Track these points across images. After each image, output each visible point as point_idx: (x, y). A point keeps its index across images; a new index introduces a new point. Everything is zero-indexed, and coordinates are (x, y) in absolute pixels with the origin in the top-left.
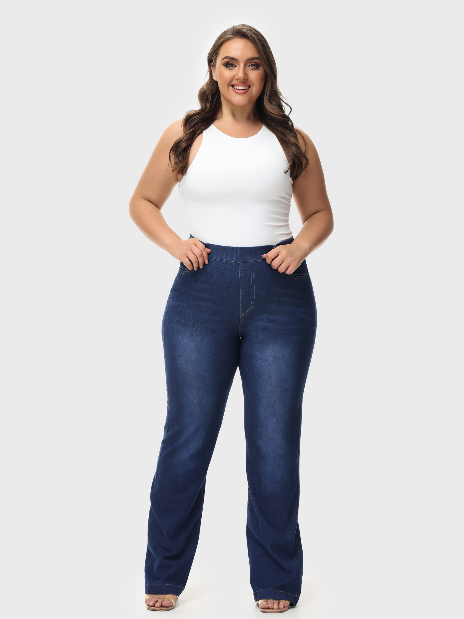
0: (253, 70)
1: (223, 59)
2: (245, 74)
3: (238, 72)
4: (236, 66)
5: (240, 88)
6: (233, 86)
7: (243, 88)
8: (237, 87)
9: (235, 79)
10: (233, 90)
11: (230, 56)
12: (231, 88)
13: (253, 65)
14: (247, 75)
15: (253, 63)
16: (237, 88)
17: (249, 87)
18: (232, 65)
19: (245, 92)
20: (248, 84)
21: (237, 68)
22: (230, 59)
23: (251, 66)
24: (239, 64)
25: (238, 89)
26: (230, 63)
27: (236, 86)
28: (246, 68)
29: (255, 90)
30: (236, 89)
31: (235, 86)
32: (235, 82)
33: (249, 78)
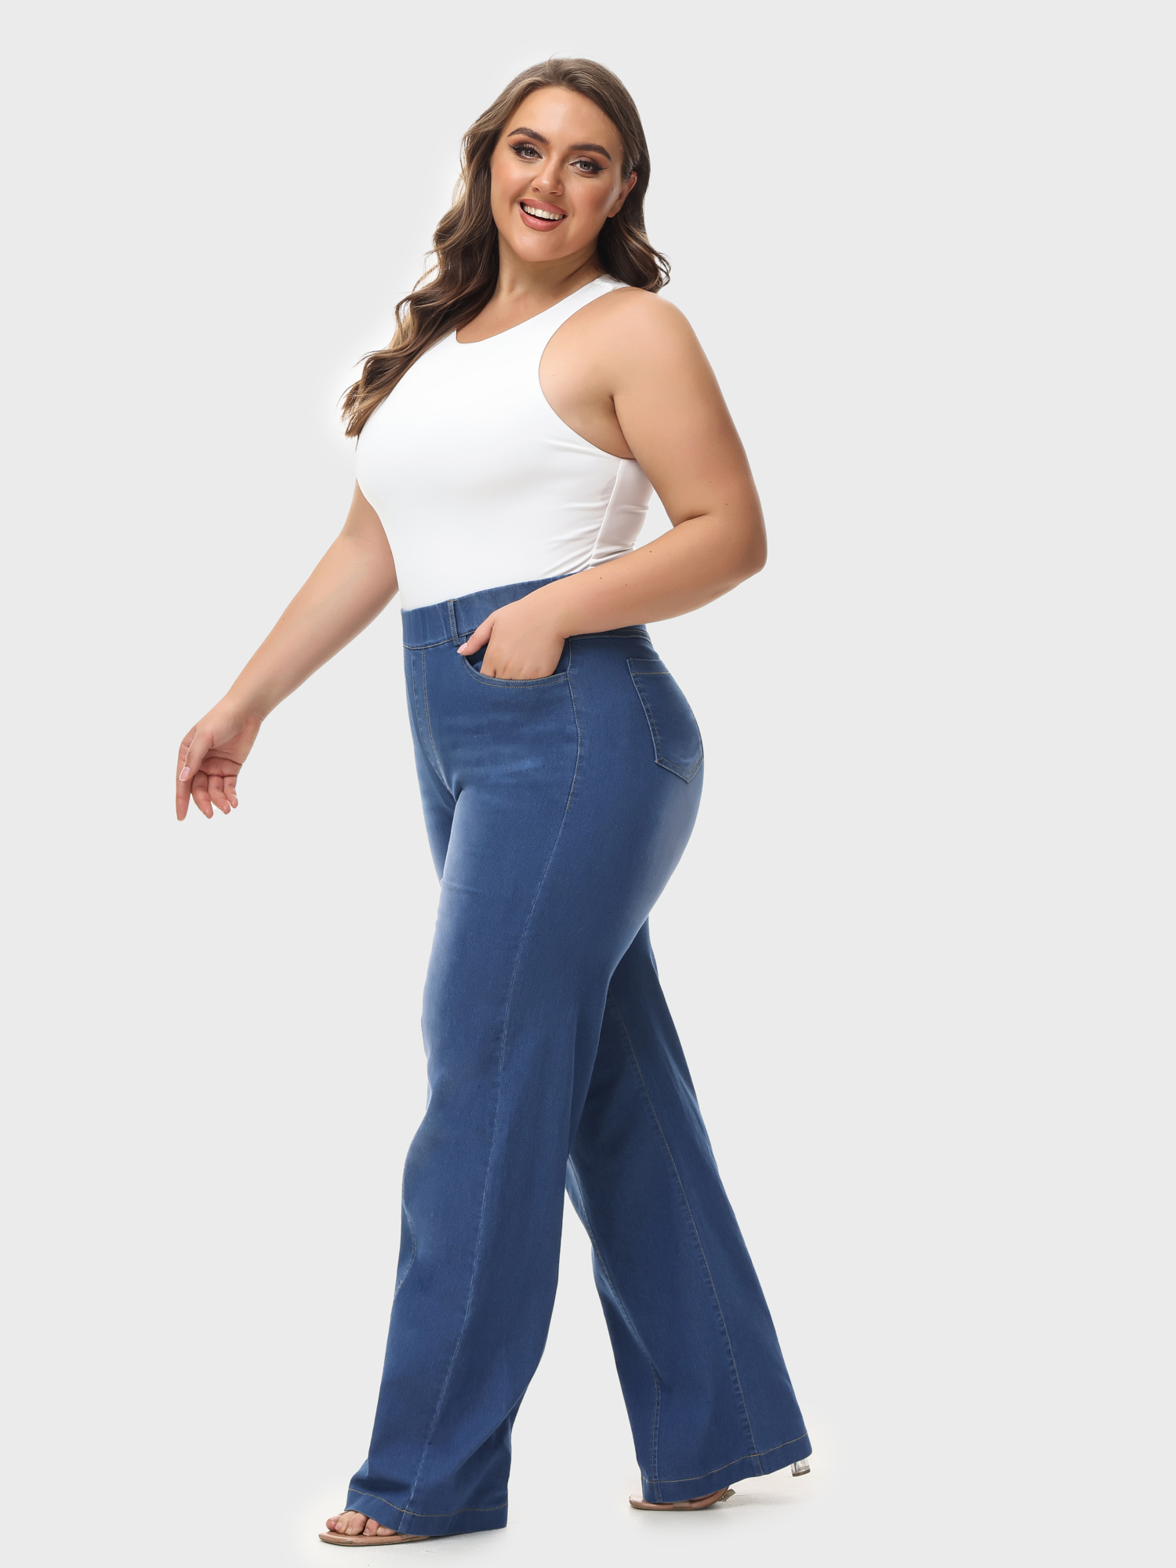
0: (583, 175)
1: (515, 134)
2: (558, 181)
3: (542, 171)
4: (541, 157)
6: (523, 205)
7: (545, 215)
8: (533, 209)
9: (530, 189)
10: (522, 216)
11: (532, 129)
12: (517, 208)
13: (585, 164)
14: (563, 185)
15: (583, 159)
16: (532, 211)
17: (564, 217)
18: (533, 152)
19: (551, 226)
20: (560, 208)
21: (541, 162)
22: (529, 136)
23: (578, 165)
24: (548, 152)
25: (534, 216)
26: (529, 147)
27: (531, 206)
28: (565, 168)
29: (577, 230)
30: (530, 214)
31: (527, 205)
32: (529, 196)
33: (566, 193)
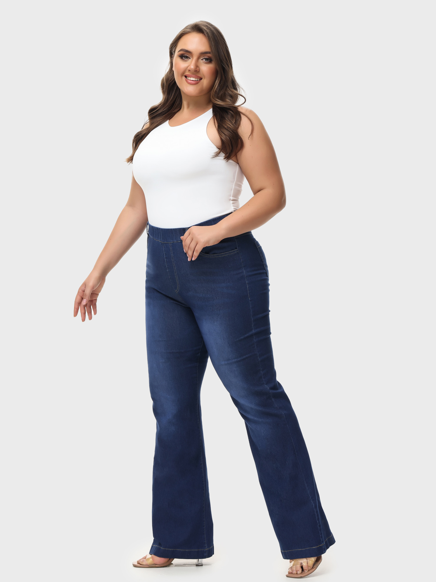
0: (206, 63)
1: (179, 51)
2: (197, 66)
3: (190, 64)
4: (190, 59)
5: (192, 79)
6: (186, 77)
7: (194, 79)
8: (189, 78)
9: (187, 70)
10: (186, 80)
11: (186, 49)
12: (184, 78)
13: (206, 59)
14: (199, 68)
15: (205, 57)
17: (201, 79)
18: (187, 57)
19: (196, 83)
20: (198, 76)
21: (190, 60)
22: (185, 52)
23: (204, 60)
24: (192, 56)
25: (190, 80)
26: (185, 55)
28: (199, 61)
29: (205, 82)
30: (188, 80)
31: (187, 77)
32: (187, 73)
33: (200, 70)
